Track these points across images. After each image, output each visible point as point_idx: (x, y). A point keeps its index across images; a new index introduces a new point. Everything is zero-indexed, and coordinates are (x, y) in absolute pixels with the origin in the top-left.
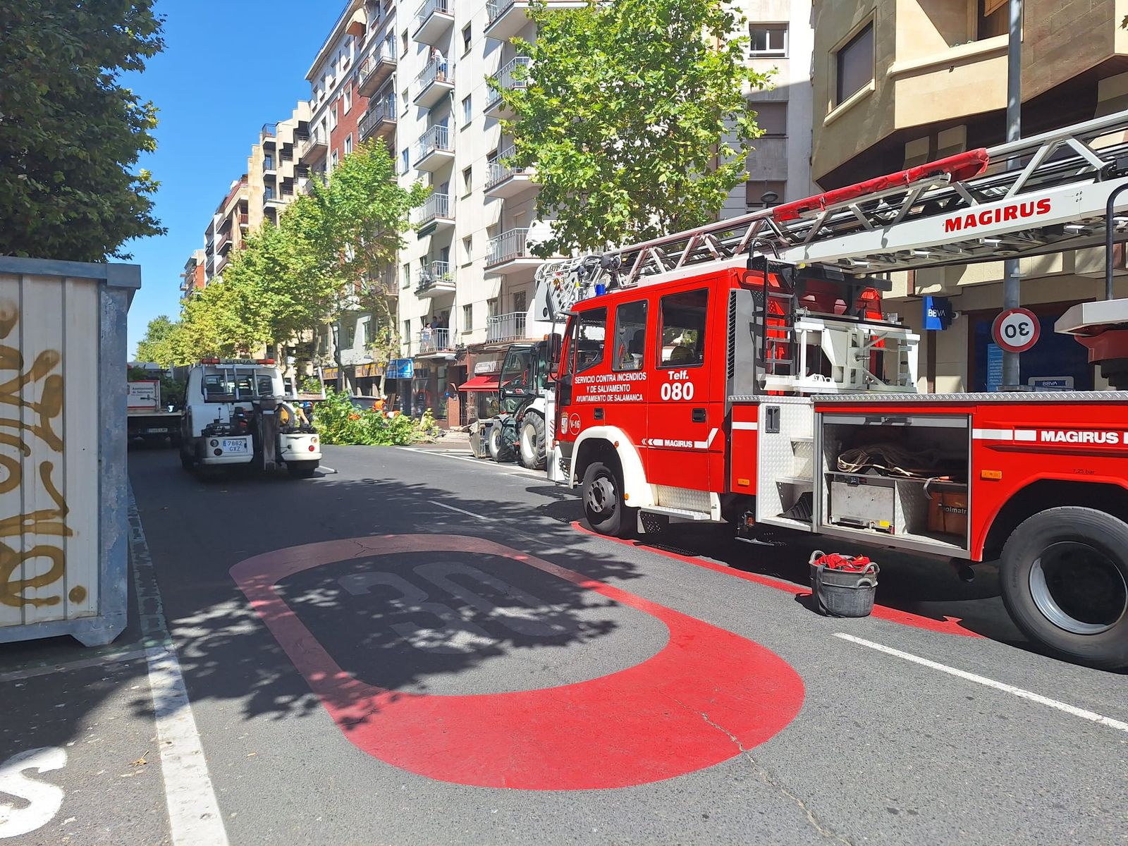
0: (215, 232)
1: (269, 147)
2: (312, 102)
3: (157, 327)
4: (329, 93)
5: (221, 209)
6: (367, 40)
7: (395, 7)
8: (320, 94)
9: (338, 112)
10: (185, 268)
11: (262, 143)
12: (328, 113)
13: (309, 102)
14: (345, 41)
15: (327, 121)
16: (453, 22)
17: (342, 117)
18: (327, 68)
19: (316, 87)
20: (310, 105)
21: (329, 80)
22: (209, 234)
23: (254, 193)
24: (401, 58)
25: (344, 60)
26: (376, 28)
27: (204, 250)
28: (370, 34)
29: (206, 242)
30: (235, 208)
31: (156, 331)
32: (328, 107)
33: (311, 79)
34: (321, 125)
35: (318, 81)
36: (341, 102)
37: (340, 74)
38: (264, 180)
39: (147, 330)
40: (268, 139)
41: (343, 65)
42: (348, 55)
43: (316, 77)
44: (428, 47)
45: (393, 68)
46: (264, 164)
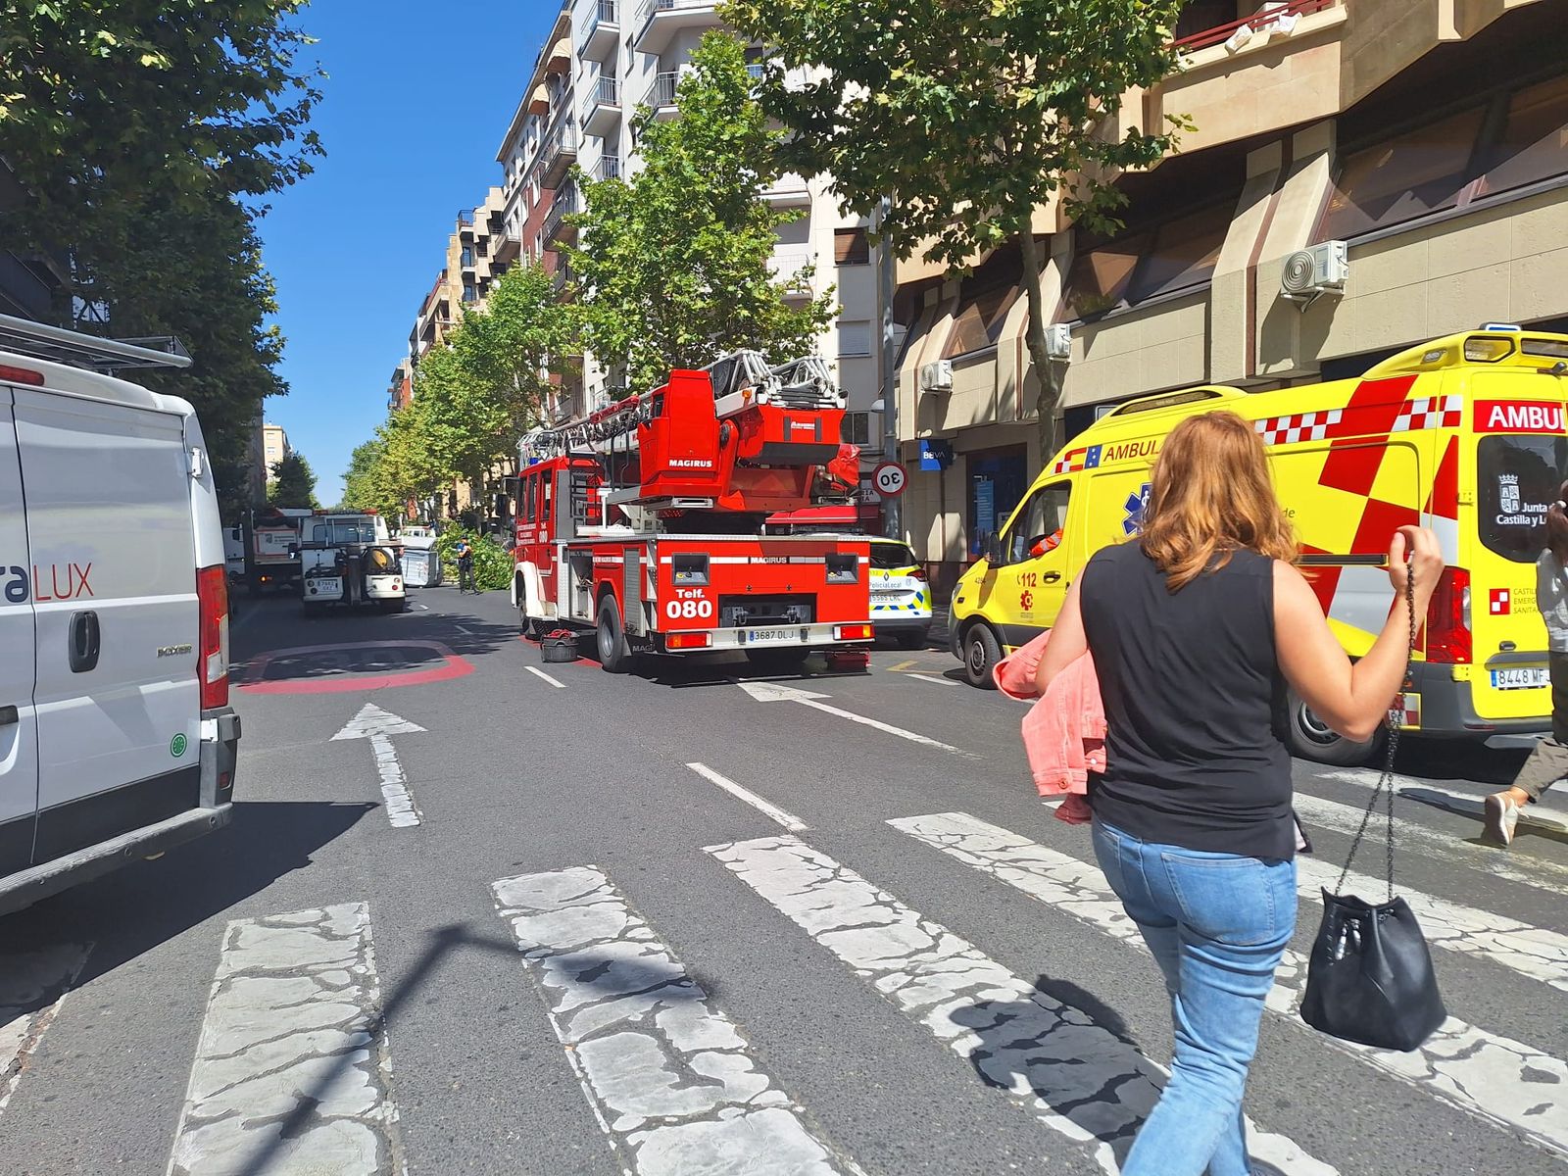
0: (419, 339)
1: (466, 238)
2: (505, 188)
3: (363, 455)
4: (520, 178)
5: (423, 312)
6: (551, 122)
7: (572, 87)
8: (512, 178)
9: (528, 202)
10: (392, 381)
11: (458, 234)
12: (519, 203)
13: (502, 188)
14: (531, 120)
15: (519, 213)
16: (621, 113)
17: (532, 209)
18: (516, 149)
19: (508, 171)
20: (503, 191)
21: (519, 163)
22: (413, 340)
23: (453, 291)
24: (580, 148)
25: (531, 142)
26: (557, 109)
27: (410, 359)
28: (553, 114)
29: (411, 349)
30: (436, 311)
31: (362, 460)
32: (520, 196)
33: (502, 159)
34: (514, 216)
35: (509, 163)
36: (530, 190)
37: (529, 158)
38: (463, 279)
39: (351, 459)
40: (464, 229)
41: (531, 148)
42: (535, 137)
43: (506, 157)
44: (602, 139)
45: (573, 158)
46: (462, 258)
